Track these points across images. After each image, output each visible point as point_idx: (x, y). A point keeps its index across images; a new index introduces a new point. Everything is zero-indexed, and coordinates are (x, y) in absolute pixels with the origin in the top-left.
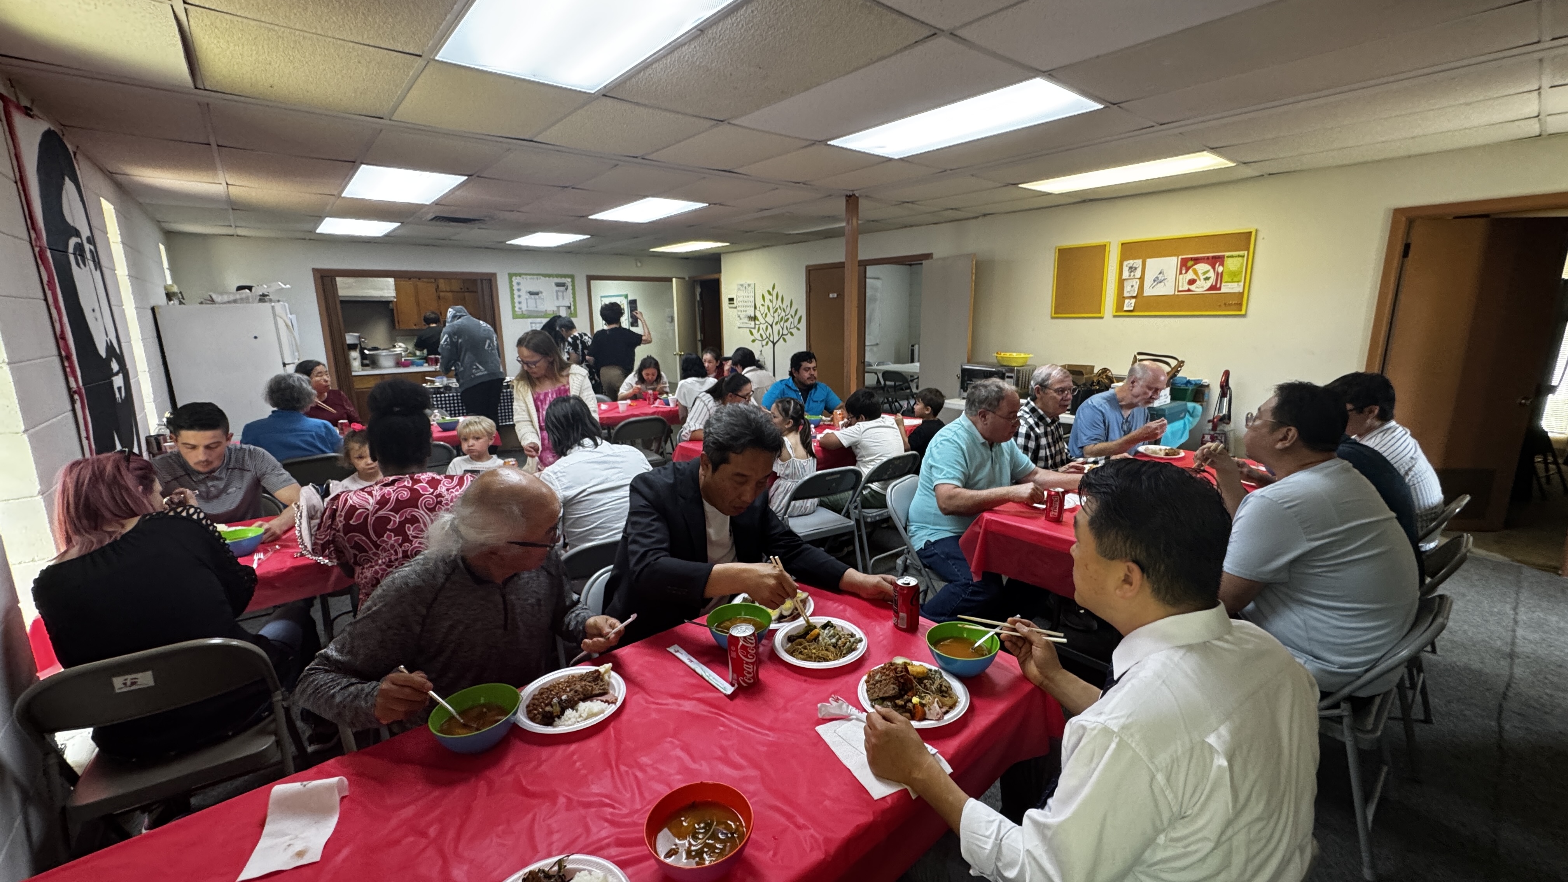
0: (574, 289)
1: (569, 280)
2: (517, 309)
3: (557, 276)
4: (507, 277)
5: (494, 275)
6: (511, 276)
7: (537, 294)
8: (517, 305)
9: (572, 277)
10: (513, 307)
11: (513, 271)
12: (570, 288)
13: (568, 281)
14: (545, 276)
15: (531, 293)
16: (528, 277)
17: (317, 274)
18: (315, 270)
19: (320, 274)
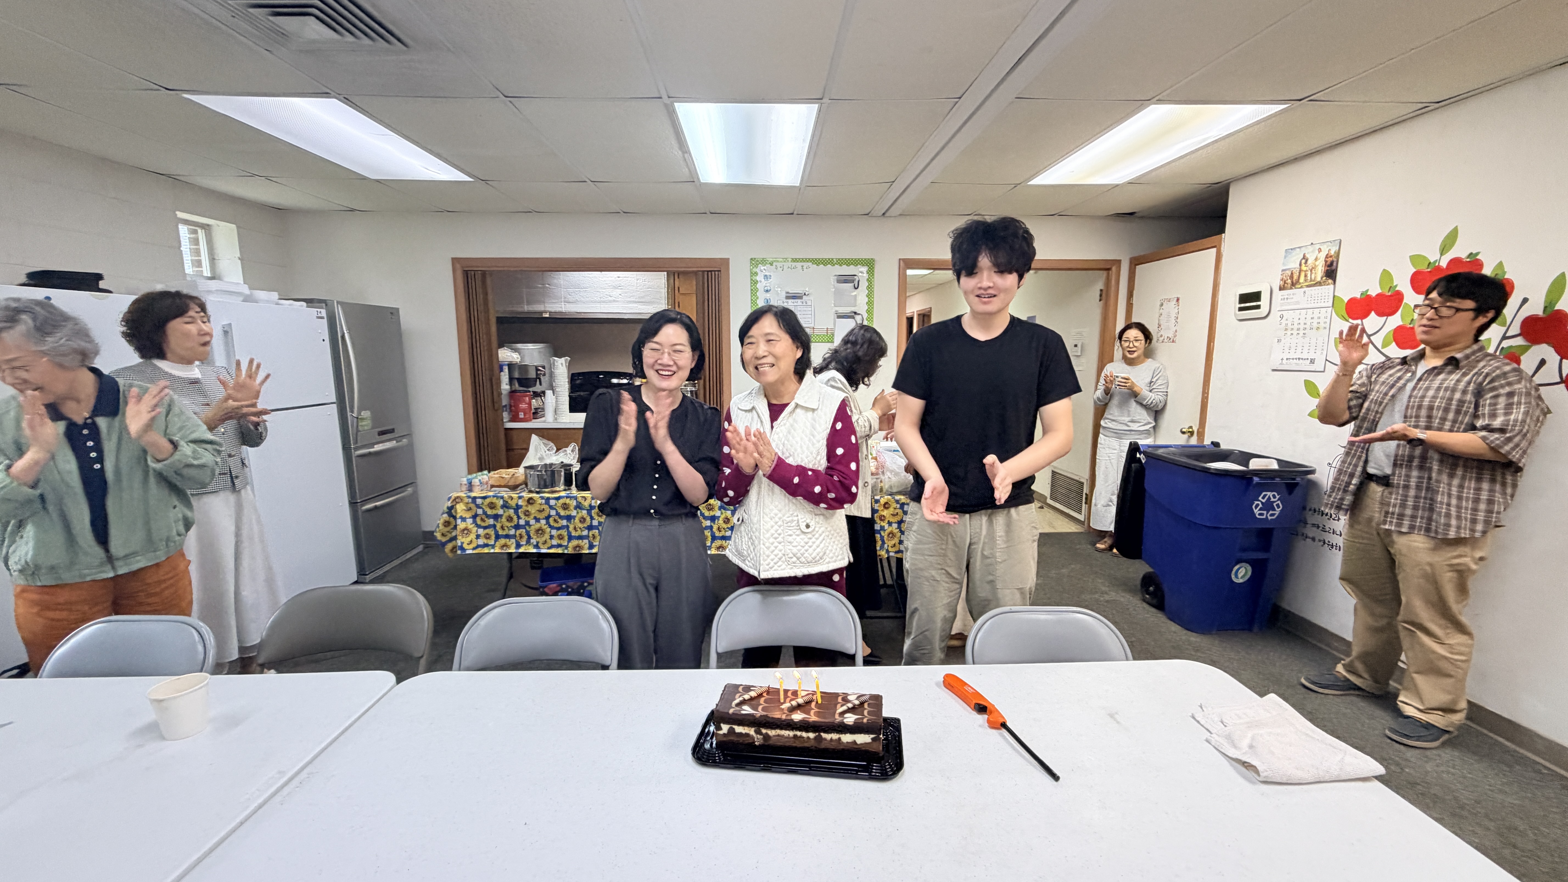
0: (870, 287)
3: (841, 262)
4: (747, 266)
5: (725, 262)
6: (755, 262)
7: (800, 297)
9: (870, 264)
11: (759, 256)
12: (864, 284)
13: (862, 272)
15: (789, 296)
16: (787, 265)
17: (458, 266)
18: (455, 261)
19: (462, 267)
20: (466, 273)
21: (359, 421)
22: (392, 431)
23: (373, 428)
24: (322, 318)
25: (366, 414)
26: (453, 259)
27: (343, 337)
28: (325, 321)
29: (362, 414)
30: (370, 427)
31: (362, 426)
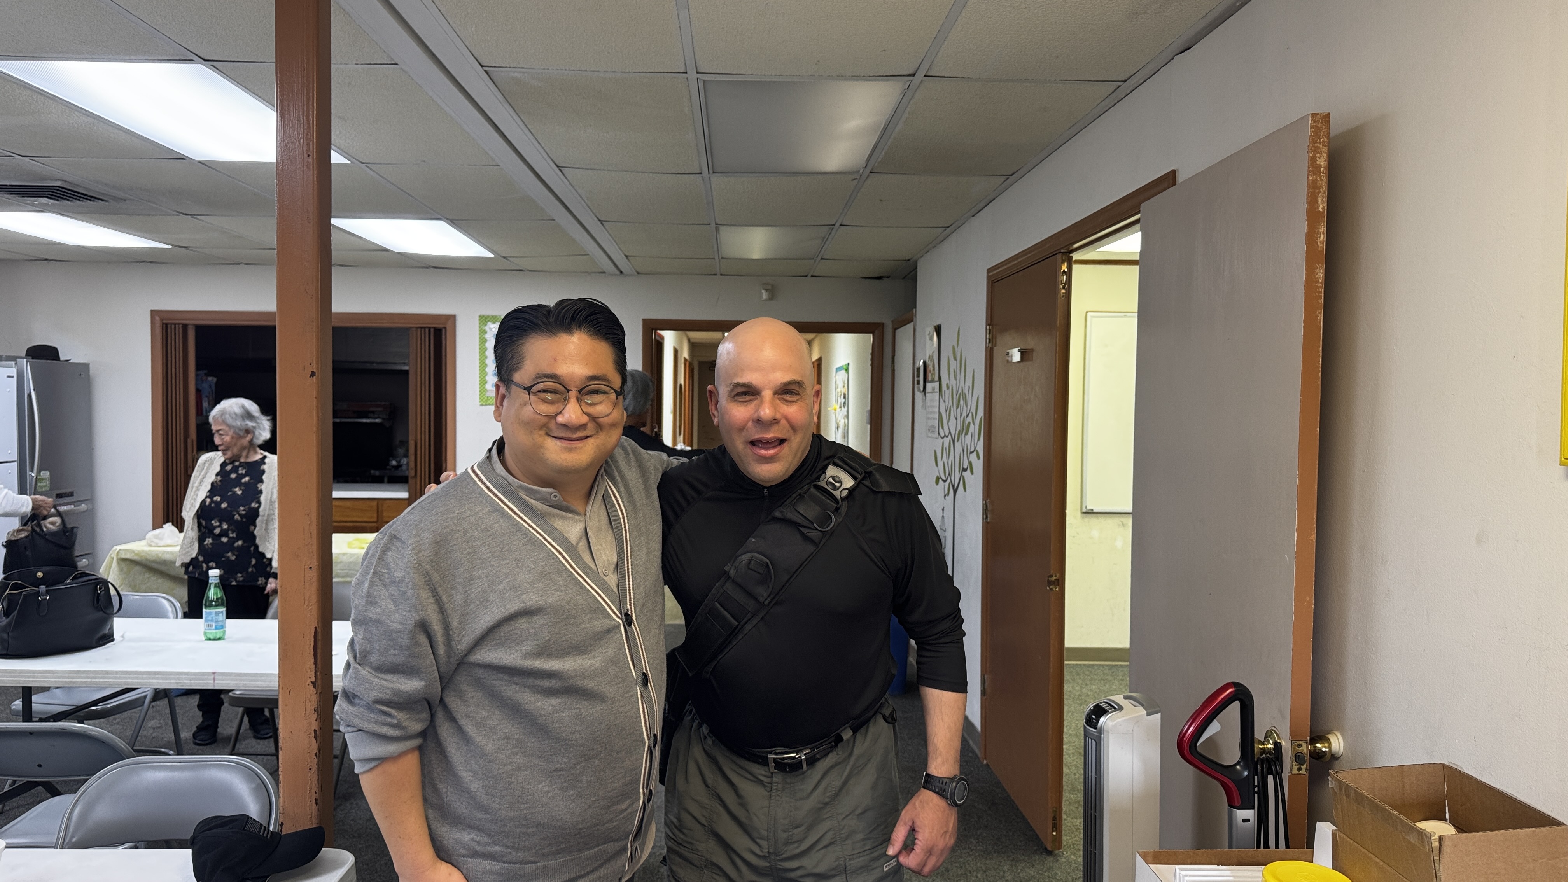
4: (475, 324)
5: (452, 318)
10: (482, 383)
17: (157, 318)
18: (154, 313)
19: (162, 320)
20: (165, 327)
21: (38, 481)
22: (71, 494)
23: (51, 490)
24: (12, 377)
25: (45, 474)
26: (152, 311)
27: (30, 396)
28: (15, 380)
29: (41, 474)
30: (48, 489)
31: (40, 486)
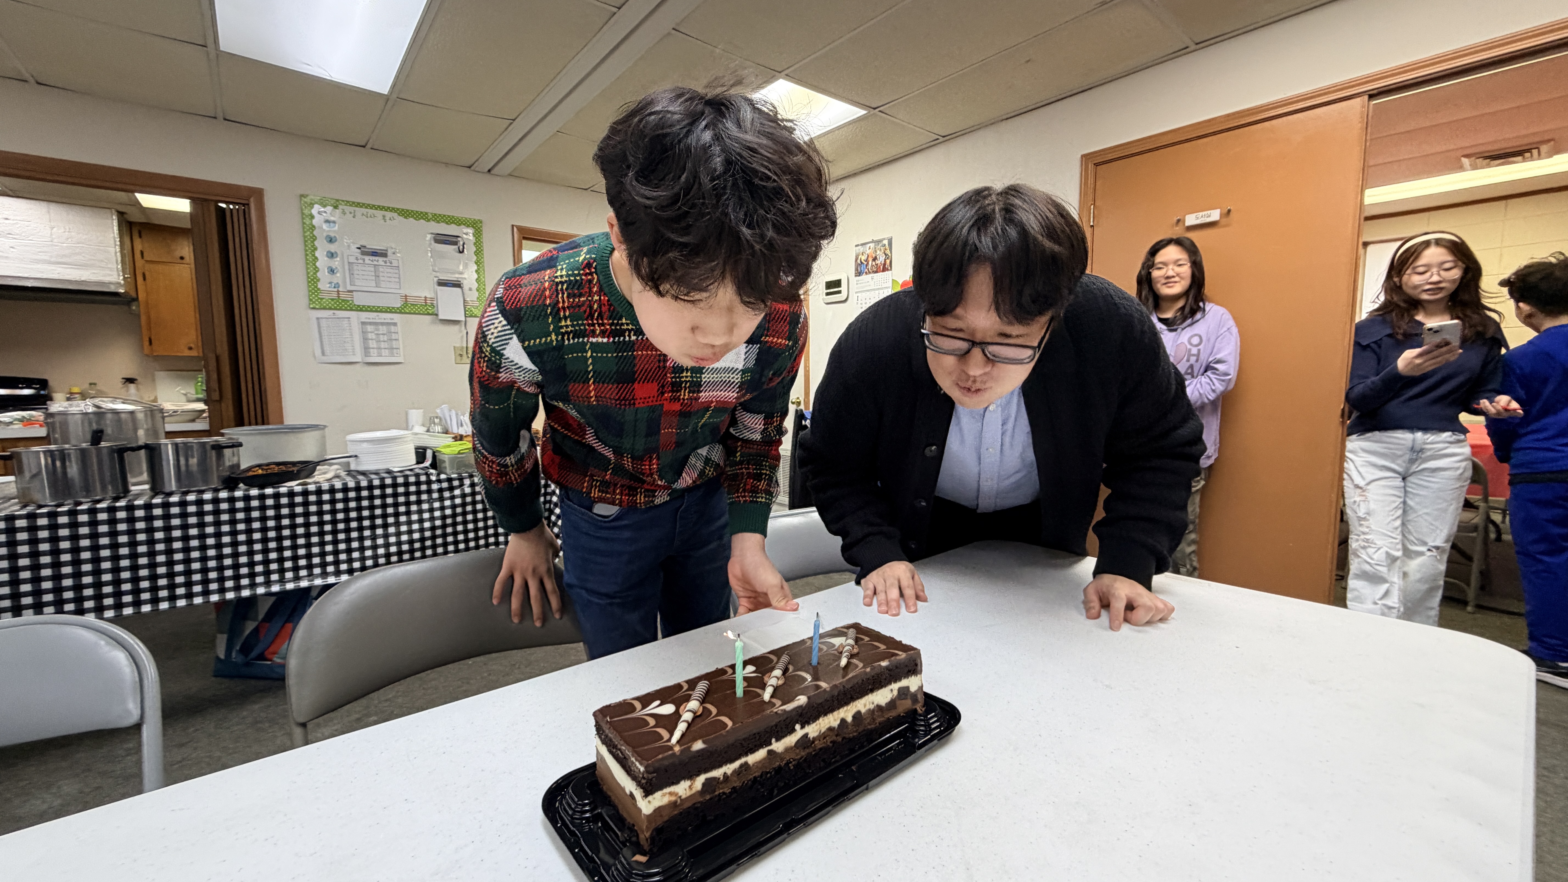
0: (478, 253)
1: (470, 231)
2: (323, 285)
3: (438, 218)
4: (294, 203)
5: (258, 193)
6: (307, 201)
7: (383, 254)
8: (323, 275)
9: (477, 226)
10: (312, 281)
11: (311, 189)
12: (470, 249)
13: (467, 234)
14: (405, 214)
15: (365, 251)
16: (359, 211)
